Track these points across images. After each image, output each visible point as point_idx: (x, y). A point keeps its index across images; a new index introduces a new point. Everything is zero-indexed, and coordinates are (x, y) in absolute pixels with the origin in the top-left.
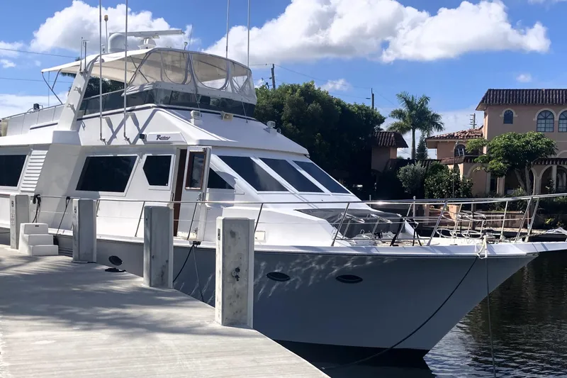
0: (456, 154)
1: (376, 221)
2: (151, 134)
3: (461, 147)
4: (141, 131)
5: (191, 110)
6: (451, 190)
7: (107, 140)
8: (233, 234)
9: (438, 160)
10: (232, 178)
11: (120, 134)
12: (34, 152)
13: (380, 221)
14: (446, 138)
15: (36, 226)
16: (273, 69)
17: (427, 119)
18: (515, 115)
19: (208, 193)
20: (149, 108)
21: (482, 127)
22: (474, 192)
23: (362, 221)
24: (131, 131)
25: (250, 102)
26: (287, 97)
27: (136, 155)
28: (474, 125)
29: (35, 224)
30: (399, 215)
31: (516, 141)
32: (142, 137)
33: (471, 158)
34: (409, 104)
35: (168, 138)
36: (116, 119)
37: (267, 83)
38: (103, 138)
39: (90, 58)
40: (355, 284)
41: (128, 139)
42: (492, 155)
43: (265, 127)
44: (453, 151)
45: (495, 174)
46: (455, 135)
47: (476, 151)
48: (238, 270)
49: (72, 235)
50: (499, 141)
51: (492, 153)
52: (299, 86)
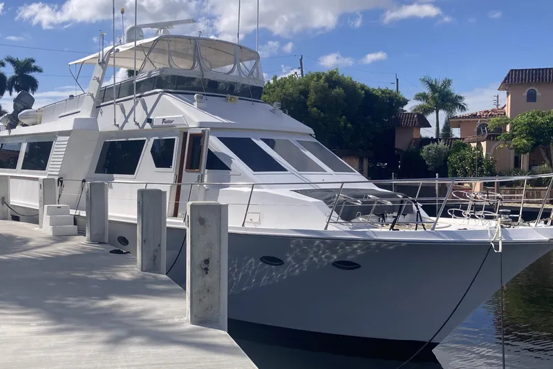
0: (479, 132)
1: (373, 202)
2: (157, 118)
3: (484, 125)
4: (149, 115)
5: (194, 94)
6: (474, 167)
7: (120, 126)
8: (202, 221)
9: (460, 139)
10: (230, 159)
11: (131, 119)
12: (59, 138)
13: (378, 203)
14: (469, 117)
15: (58, 207)
16: (301, 60)
17: (449, 100)
18: (538, 94)
19: (207, 175)
20: (156, 93)
21: (505, 106)
22: (497, 169)
23: (359, 203)
24: (140, 116)
25: (257, 85)
26: (312, 83)
27: (145, 139)
28: (498, 105)
29: (57, 205)
30: (400, 196)
31: (540, 118)
32: (149, 121)
33: (494, 136)
34: (433, 87)
35: (172, 122)
36: (128, 106)
37: (296, 73)
38: (117, 123)
39: (107, 49)
40: (352, 271)
41: (138, 124)
42: (515, 133)
43: (271, 108)
44: (476, 130)
45: (519, 151)
46: (478, 114)
47: (499, 130)
48: (207, 261)
49: (85, 215)
50: (523, 119)
51: (515, 131)
52: (324, 74)
